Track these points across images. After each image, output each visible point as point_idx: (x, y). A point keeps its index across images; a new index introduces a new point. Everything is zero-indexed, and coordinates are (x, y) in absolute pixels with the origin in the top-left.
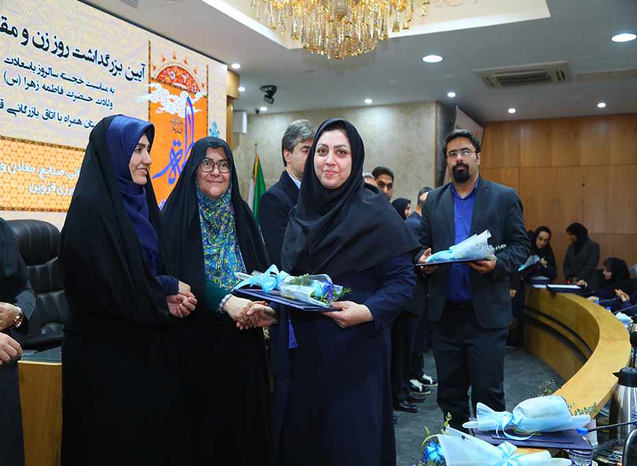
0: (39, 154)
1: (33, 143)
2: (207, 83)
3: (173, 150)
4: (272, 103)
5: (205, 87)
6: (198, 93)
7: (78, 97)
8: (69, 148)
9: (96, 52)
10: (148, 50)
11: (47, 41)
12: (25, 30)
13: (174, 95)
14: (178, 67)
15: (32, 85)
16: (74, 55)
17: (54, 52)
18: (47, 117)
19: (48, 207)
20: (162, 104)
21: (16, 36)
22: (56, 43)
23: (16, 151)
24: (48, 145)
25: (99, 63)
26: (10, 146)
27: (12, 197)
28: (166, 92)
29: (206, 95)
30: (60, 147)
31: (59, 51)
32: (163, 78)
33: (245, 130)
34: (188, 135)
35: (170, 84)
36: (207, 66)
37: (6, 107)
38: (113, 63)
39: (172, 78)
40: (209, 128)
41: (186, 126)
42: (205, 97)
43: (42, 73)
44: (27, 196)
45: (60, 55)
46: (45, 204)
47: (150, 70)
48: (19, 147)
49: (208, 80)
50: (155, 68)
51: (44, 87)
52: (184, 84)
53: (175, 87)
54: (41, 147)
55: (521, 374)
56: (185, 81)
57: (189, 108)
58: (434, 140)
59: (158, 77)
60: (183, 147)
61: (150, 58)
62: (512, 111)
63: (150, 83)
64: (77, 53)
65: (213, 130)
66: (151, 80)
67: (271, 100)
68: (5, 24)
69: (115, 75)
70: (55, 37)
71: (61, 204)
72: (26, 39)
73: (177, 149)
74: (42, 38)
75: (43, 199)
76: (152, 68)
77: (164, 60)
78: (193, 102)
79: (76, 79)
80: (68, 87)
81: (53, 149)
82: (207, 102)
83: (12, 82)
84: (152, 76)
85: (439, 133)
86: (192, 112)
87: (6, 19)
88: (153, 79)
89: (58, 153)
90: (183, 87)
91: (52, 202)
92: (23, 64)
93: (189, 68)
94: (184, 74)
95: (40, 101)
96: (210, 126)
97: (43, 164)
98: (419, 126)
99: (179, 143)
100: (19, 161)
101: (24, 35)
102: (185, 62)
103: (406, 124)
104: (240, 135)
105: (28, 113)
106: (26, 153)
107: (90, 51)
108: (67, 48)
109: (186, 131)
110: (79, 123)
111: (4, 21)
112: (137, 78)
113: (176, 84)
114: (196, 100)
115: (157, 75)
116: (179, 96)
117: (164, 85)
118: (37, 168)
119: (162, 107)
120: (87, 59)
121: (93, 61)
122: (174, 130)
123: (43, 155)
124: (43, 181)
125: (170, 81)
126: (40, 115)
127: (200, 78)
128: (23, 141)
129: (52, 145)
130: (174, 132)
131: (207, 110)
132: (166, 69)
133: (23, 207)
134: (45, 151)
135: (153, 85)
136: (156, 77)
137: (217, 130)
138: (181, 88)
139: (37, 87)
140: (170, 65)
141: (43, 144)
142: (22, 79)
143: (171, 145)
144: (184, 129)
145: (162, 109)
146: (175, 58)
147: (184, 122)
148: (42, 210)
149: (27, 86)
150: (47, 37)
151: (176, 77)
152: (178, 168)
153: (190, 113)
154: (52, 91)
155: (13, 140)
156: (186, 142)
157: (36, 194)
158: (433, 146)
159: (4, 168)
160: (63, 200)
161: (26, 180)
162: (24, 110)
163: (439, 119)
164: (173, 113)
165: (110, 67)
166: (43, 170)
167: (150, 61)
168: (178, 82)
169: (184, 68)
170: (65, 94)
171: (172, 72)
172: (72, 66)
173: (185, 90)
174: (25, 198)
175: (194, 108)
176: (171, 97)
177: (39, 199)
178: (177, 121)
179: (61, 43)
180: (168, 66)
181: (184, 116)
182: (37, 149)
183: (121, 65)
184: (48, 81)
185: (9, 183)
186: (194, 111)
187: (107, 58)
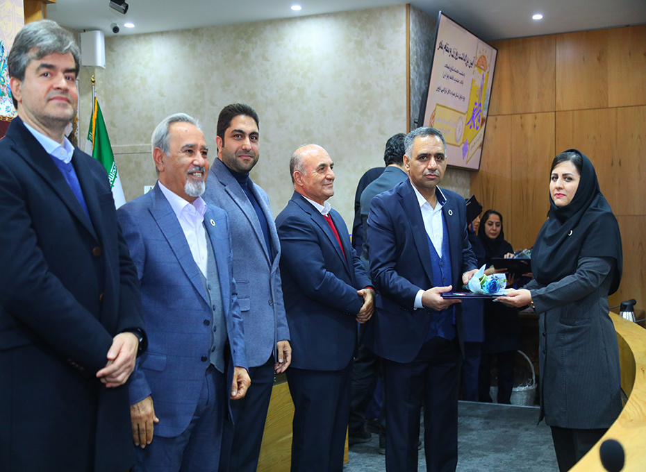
4: (125, 11)
33: (100, 60)
55: (539, 459)
58: (404, 68)
62: (537, 17)
67: (123, 7)
85: (414, 58)
98: (381, 46)
103: (359, 44)
104: (96, 70)
158: (404, 79)
163: (412, 35)
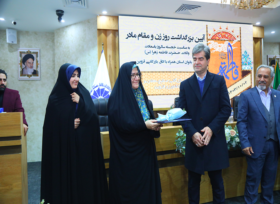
0: (158, 76)
1: (156, 72)
2: (240, 35)
3: (221, 67)
5: (239, 37)
6: (235, 40)
7: (174, 53)
8: (170, 72)
9: (181, 35)
10: (206, 29)
11: (161, 36)
12: (152, 35)
13: (220, 44)
14: (223, 32)
15: (155, 52)
16: (171, 38)
17: (163, 40)
18: (161, 62)
19: (163, 94)
20: (214, 48)
21: (149, 38)
22: (164, 36)
23: (150, 76)
24: (161, 72)
25: (183, 39)
26: (147, 74)
27: (149, 91)
28: (216, 43)
29: (240, 40)
30: (167, 72)
31: (165, 39)
32: (215, 38)
34: (229, 59)
35: (218, 40)
36: (240, 28)
37: (146, 62)
38: (189, 38)
39: (220, 37)
40: (242, 54)
41: (228, 55)
42: (239, 41)
43: (159, 48)
44: (154, 90)
45: (166, 40)
46: (161, 92)
47: (207, 36)
48: (151, 74)
49: (240, 33)
50: (210, 35)
51: (160, 53)
52: (226, 38)
53: (221, 40)
54: (159, 73)
56: (227, 37)
57: (229, 48)
59: (212, 38)
60: (227, 64)
61: (207, 31)
63: (207, 41)
64: (173, 37)
65: (244, 55)
66: (208, 40)
68: (145, 35)
69: (190, 42)
70: (164, 34)
71: (168, 92)
72: (152, 38)
73: (223, 66)
74: (159, 36)
75: (160, 91)
76: (208, 35)
77: (215, 31)
78: (232, 45)
79: (172, 47)
80: (169, 50)
81: (164, 73)
82: (241, 43)
83: (148, 53)
84: (208, 38)
86: (232, 49)
87: (145, 33)
88: (209, 39)
89: (166, 74)
90: (226, 39)
91: (164, 92)
92: (151, 46)
93: (229, 31)
94: (226, 34)
95: (158, 57)
96: (243, 53)
97: (160, 79)
99: (224, 63)
100: (151, 79)
101: (152, 37)
102: (227, 29)
105: (154, 62)
106: (153, 76)
107: (178, 36)
108: (169, 37)
109: (228, 58)
110: (175, 62)
111: (145, 34)
112: (201, 41)
113: (222, 39)
114: (233, 43)
115: (211, 37)
116: (224, 43)
117: (215, 41)
118: (157, 80)
119: (214, 50)
120: (177, 39)
121: (180, 39)
122: (221, 58)
123: (160, 76)
124: (160, 85)
125: (218, 38)
126: (158, 62)
127: (236, 34)
128: (152, 72)
129: (163, 72)
130: (221, 59)
131: (241, 46)
132: (216, 34)
133: (153, 94)
134: (161, 74)
135: (209, 42)
136: (211, 38)
137: (247, 54)
138: (224, 40)
139: (157, 53)
140: (218, 32)
141: (160, 72)
142: (151, 51)
143: (220, 64)
144: (227, 57)
145: (214, 51)
146: (221, 28)
147: (227, 54)
148: (160, 95)
149: (153, 53)
150: (161, 35)
151: (222, 36)
152: (224, 74)
153: (230, 49)
154: (163, 53)
155: (149, 72)
156: (228, 62)
157: (158, 89)
159: (146, 82)
160: (169, 91)
161: (153, 85)
162: (152, 62)
164: (221, 51)
165: (188, 39)
166: (160, 81)
167: (207, 33)
168: (223, 38)
169: (226, 31)
170: (168, 53)
171: (219, 34)
172: (171, 43)
173: (227, 40)
174: (153, 91)
175: (232, 47)
176: (219, 45)
177: (159, 91)
178: (223, 54)
179: (166, 36)
180: (217, 33)
181: (227, 51)
182: (157, 74)
183: (193, 38)
184: (162, 50)
185: (148, 87)
186: (232, 48)
187: (186, 36)
